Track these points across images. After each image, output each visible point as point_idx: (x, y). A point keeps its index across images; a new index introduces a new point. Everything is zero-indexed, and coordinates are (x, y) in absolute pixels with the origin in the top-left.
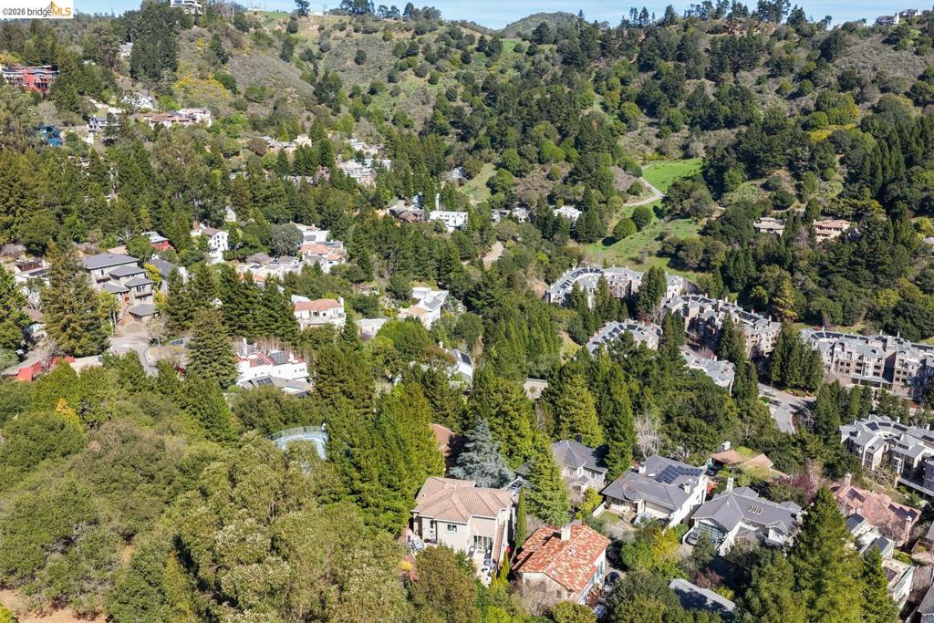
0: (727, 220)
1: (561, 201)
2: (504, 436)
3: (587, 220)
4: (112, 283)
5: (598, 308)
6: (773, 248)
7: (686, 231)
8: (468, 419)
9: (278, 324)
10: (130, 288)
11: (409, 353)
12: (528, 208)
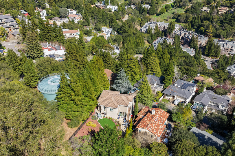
0: (193, 8)
1: (145, 3)
2: (130, 74)
3: (152, 8)
4: (5, 24)
5: (155, 33)
6: (206, 16)
7: (180, 11)
8: (118, 67)
9: (58, 37)
10: (11, 26)
11: (100, 46)
12: (135, 5)
